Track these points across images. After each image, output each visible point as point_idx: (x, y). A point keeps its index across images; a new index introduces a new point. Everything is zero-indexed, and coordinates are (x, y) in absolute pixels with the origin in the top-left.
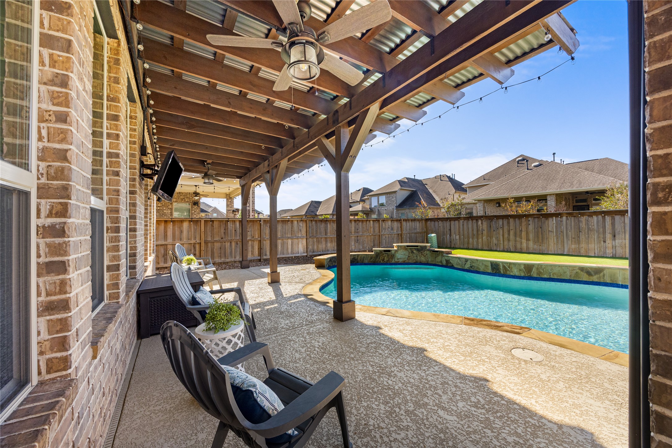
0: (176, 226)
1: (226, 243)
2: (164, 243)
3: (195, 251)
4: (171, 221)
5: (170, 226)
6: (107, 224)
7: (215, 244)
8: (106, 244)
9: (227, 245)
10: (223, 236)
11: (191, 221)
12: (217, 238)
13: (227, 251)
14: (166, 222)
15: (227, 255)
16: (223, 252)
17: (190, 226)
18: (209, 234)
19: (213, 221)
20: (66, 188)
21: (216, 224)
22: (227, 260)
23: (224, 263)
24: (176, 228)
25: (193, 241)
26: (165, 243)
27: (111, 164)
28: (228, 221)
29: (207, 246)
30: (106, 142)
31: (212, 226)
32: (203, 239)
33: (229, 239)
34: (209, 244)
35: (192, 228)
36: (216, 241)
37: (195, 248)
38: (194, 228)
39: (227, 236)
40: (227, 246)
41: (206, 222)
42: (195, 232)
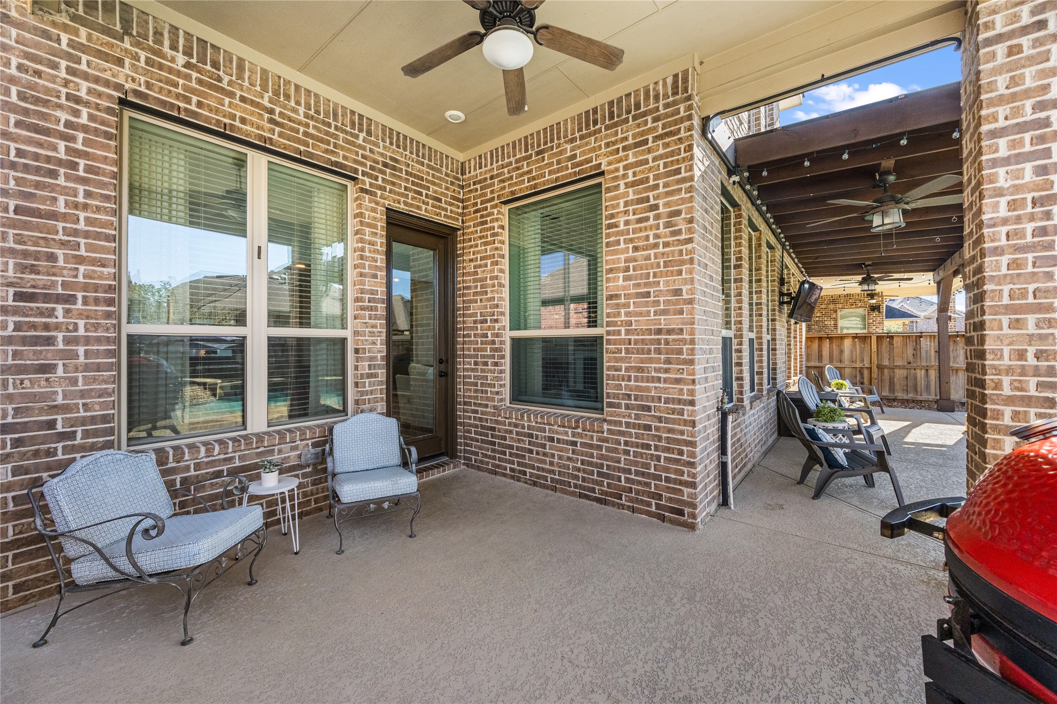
0: (834, 344)
1: (918, 371)
2: (818, 364)
3: (863, 378)
4: (827, 338)
5: (826, 344)
6: (756, 346)
7: (897, 371)
8: (756, 358)
9: (921, 374)
10: (911, 359)
11: (856, 337)
12: (899, 363)
13: (919, 383)
14: (820, 338)
15: (919, 390)
16: (910, 384)
17: (854, 345)
18: (886, 356)
19: (892, 337)
20: (741, 335)
21: (897, 342)
22: (919, 398)
23: (913, 401)
24: (834, 347)
25: (858, 365)
26: (820, 364)
27: (758, 309)
28: (921, 337)
29: (882, 373)
30: (755, 296)
31: (891, 344)
32: (876, 362)
33: (924, 364)
34: (886, 371)
35: (858, 346)
36: (899, 367)
37: (862, 374)
38: (860, 347)
39: (918, 360)
40: (919, 376)
41: (879, 338)
42: (862, 352)
